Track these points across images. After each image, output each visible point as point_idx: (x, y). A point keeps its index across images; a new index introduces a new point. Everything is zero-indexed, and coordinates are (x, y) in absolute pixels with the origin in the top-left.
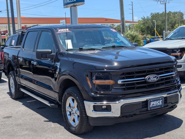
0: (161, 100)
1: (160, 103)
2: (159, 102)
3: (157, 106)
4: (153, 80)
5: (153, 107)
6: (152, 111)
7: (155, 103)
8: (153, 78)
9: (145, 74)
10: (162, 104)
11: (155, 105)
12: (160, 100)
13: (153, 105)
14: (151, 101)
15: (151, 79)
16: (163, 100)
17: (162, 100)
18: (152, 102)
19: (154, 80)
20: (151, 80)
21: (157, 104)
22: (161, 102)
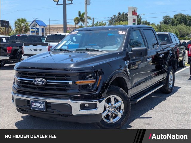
2: (41, 105)
3: (38, 108)
5: (35, 108)
7: (37, 105)
8: (39, 81)
9: (35, 76)
11: (37, 107)
12: (41, 103)
13: (35, 106)
14: (33, 102)
16: (44, 105)
18: (34, 103)
19: (40, 83)
20: (37, 83)
21: (39, 106)
22: (42, 105)
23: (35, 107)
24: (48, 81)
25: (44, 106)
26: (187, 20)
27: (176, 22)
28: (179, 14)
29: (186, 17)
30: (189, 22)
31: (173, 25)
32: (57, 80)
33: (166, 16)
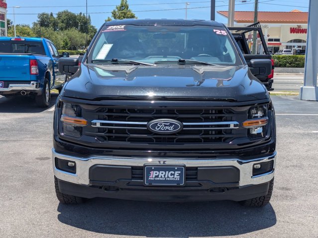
0: (177, 170)
1: (175, 177)
2: (172, 174)
3: (166, 181)
4: (164, 130)
5: (155, 181)
6: (153, 188)
8: (165, 125)
10: (181, 178)
11: (160, 179)
12: (175, 171)
13: (157, 176)
14: (152, 170)
15: (159, 127)
16: (182, 172)
17: (180, 172)
18: (155, 172)
20: (160, 130)
21: (168, 177)
22: (176, 174)
23: (156, 179)
24: (184, 124)
25: (180, 175)
26: (78, 23)
27: (60, 25)
28: (65, 12)
29: (75, 17)
30: (81, 25)
31: (55, 30)
32: (205, 122)
33: (43, 14)
